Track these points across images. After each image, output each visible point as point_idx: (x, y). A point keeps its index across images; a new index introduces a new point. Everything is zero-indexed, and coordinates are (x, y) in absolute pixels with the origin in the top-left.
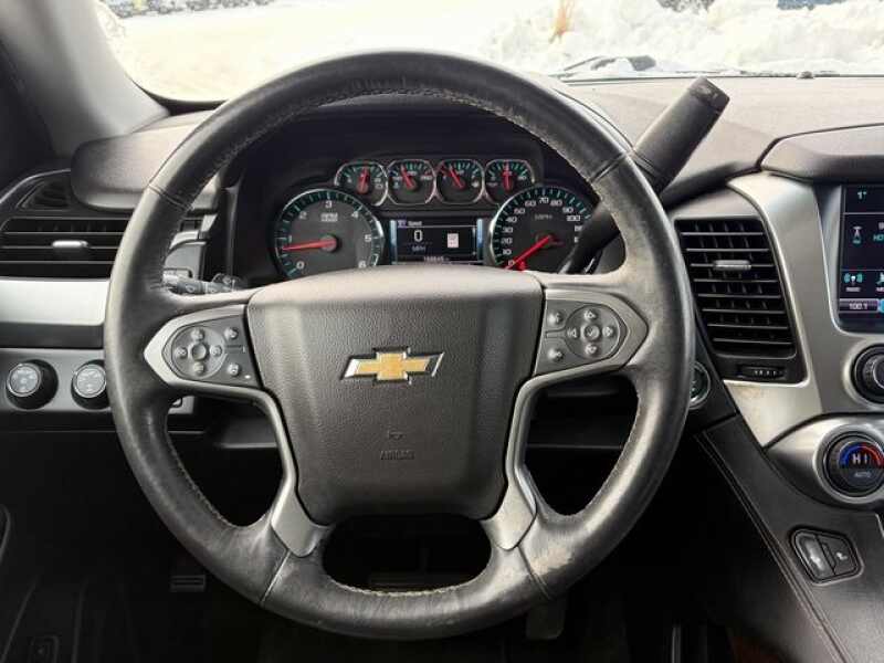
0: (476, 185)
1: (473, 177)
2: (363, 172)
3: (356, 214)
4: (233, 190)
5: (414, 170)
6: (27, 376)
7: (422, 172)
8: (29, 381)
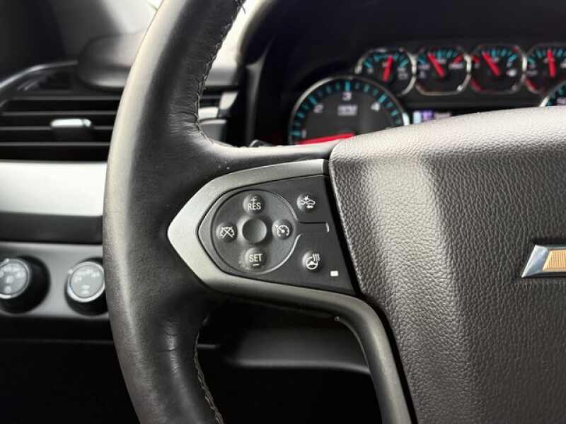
0: (512, 73)
1: (509, 65)
2: (385, 60)
3: (376, 107)
4: (256, 68)
5: (443, 57)
6: (13, 274)
7: (451, 60)
8: (16, 280)
